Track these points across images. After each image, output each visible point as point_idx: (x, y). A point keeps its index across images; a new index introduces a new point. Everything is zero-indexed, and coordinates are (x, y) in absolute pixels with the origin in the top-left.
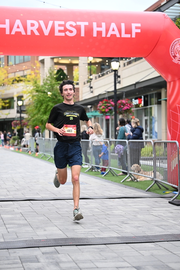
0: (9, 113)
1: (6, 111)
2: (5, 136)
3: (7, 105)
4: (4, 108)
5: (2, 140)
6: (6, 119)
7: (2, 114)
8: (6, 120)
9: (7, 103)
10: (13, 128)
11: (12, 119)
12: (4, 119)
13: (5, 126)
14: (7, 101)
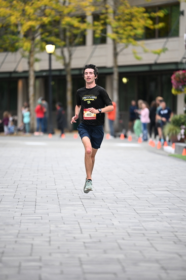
0: (165, 50)
1: (156, 44)
2: (152, 115)
3: (161, 25)
4: (150, 34)
5: (144, 125)
6: (156, 64)
7: (146, 52)
8: (154, 68)
9: (160, 20)
10: (173, 91)
11: (173, 67)
12: (150, 65)
13: (153, 85)
14: (161, 14)
